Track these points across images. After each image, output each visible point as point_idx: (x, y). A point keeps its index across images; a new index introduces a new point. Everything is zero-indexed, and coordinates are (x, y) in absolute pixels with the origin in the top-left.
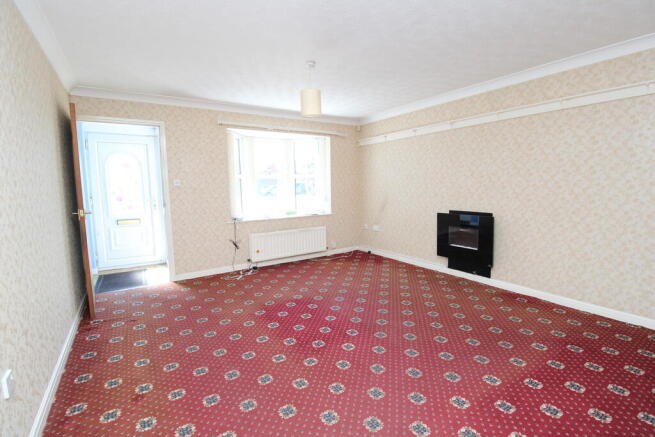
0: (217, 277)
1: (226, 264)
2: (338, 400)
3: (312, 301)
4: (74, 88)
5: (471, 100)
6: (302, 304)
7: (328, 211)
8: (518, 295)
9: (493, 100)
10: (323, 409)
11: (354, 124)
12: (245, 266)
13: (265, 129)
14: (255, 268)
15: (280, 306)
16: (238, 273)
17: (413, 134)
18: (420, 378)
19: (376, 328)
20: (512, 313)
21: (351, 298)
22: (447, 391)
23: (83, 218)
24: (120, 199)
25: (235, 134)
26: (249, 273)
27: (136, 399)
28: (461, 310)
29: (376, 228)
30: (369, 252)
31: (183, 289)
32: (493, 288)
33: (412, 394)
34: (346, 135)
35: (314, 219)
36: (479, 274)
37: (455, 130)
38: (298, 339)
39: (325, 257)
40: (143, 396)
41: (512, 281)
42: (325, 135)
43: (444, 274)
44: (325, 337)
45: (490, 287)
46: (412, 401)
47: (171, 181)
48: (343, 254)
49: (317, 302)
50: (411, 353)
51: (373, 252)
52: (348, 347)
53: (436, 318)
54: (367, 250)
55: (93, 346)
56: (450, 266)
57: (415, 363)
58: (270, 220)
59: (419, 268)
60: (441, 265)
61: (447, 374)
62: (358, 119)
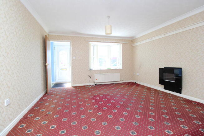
0: (84, 86)
1: (87, 83)
2: (103, 127)
3: (109, 95)
4: (50, 32)
5: (172, 25)
6: (105, 96)
7: (121, 68)
8: (194, 102)
9: (180, 24)
10: (97, 129)
11: (131, 39)
12: (93, 84)
13: (100, 42)
14: (96, 85)
15: (98, 96)
16: (90, 86)
17: (150, 40)
18: (137, 126)
19: (128, 106)
20: (188, 108)
21: (123, 96)
22: (147, 132)
23: (47, 66)
24: (62, 63)
25: (92, 44)
26: (94, 86)
27: (46, 116)
28: (165, 104)
29: (138, 74)
30: (135, 83)
31: (73, 89)
32: (183, 98)
33: (132, 131)
34: (128, 43)
35: (116, 70)
36: (176, 92)
37: (166, 37)
38: (99, 106)
39: (120, 83)
40: (48, 115)
41: (191, 96)
42: (120, 43)
43: (162, 91)
44: (108, 107)
45: (181, 97)
46: (131, 133)
47: (73, 57)
48: (126, 83)
49: (110, 96)
50: (138, 117)
51: (137, 83)
52: (115, 111)
53: (153, 106)
54: (134, 82)
55: (44, 100)
56: (165, 88)
57: (138, 120)
58: (101, 70)
59: (152, 89)
60: (161, 88)
61: (150, 126)
62: (132, 37)
